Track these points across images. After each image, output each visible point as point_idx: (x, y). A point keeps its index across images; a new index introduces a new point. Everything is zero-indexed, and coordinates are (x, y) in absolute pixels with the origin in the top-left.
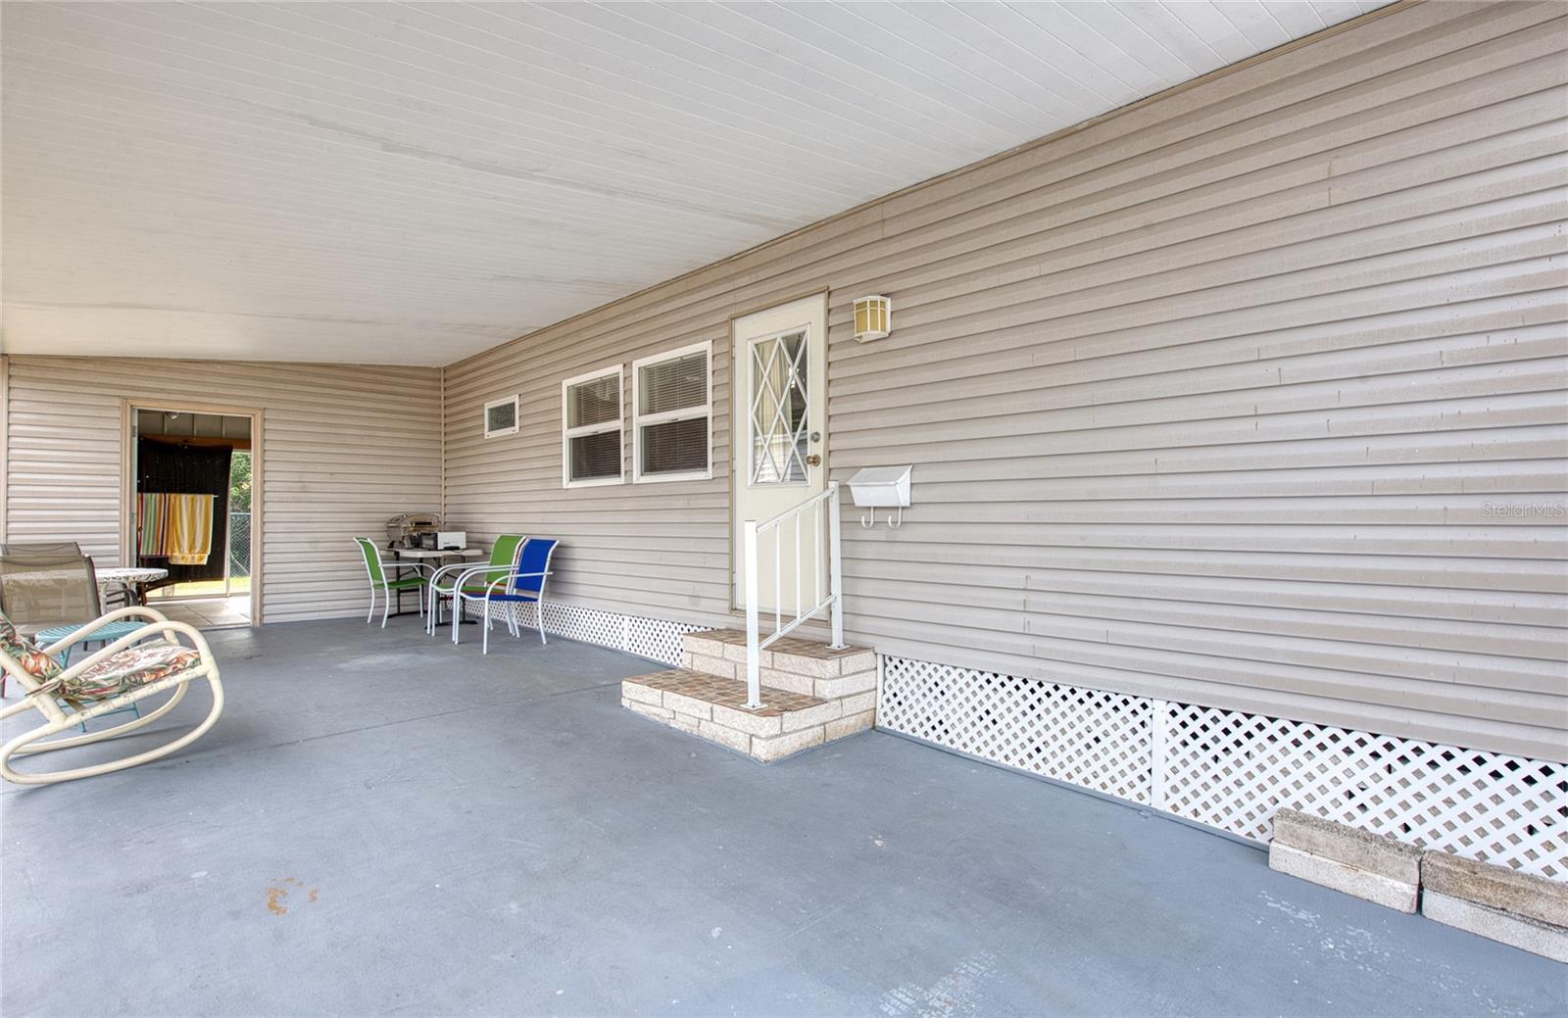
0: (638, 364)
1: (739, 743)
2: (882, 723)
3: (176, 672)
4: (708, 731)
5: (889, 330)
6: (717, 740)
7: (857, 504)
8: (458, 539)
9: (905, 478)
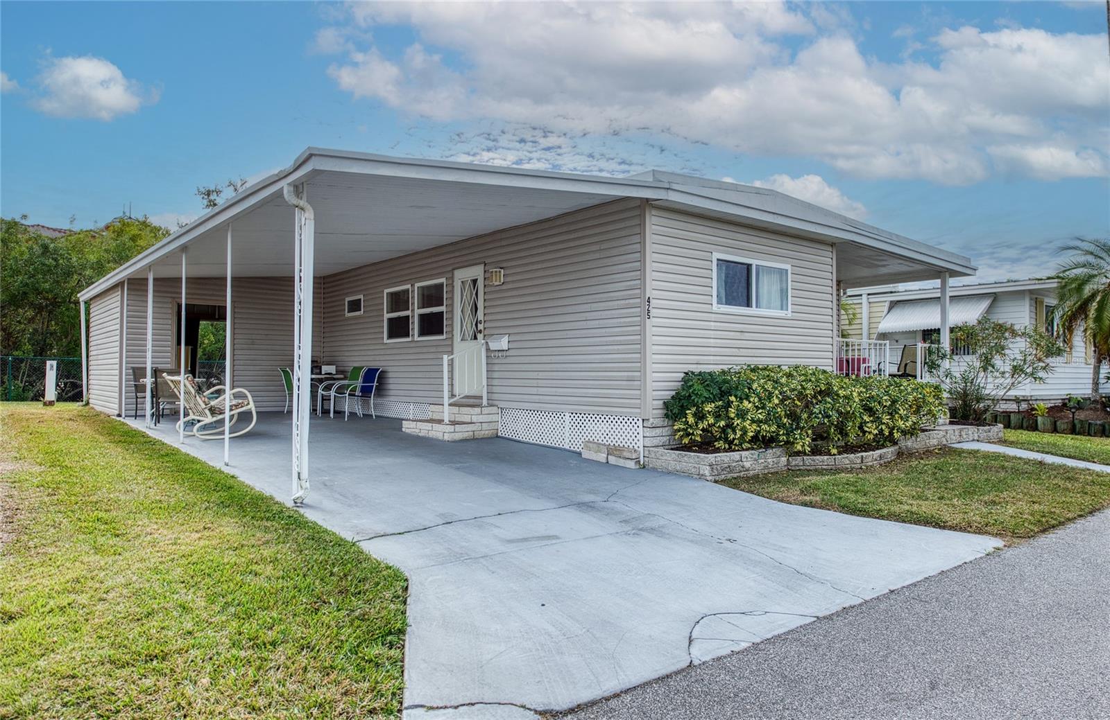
0: (417, 285)
1: (440, 436)
2: (500, 434)
3: (242, 407)
4: (432, 434)
5: (502, 281)
6: (434, 437)
7: (491, 349)
8: (332, 369)
9: (506, 339)
